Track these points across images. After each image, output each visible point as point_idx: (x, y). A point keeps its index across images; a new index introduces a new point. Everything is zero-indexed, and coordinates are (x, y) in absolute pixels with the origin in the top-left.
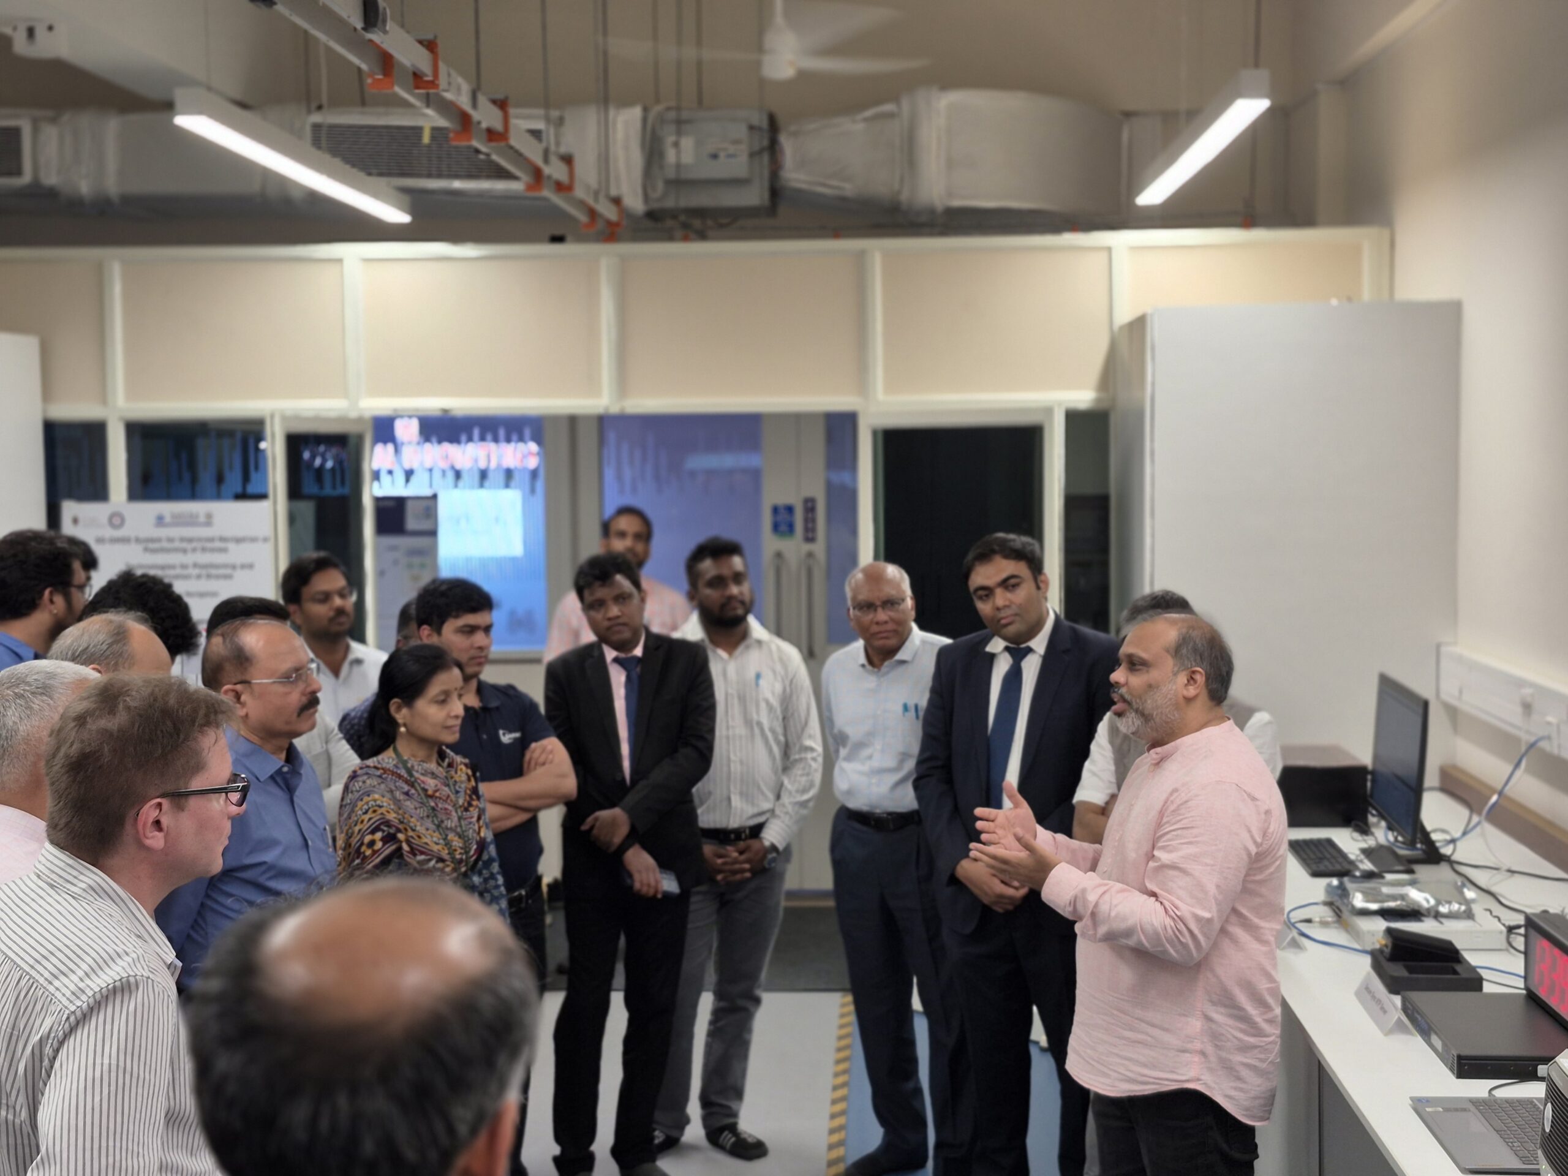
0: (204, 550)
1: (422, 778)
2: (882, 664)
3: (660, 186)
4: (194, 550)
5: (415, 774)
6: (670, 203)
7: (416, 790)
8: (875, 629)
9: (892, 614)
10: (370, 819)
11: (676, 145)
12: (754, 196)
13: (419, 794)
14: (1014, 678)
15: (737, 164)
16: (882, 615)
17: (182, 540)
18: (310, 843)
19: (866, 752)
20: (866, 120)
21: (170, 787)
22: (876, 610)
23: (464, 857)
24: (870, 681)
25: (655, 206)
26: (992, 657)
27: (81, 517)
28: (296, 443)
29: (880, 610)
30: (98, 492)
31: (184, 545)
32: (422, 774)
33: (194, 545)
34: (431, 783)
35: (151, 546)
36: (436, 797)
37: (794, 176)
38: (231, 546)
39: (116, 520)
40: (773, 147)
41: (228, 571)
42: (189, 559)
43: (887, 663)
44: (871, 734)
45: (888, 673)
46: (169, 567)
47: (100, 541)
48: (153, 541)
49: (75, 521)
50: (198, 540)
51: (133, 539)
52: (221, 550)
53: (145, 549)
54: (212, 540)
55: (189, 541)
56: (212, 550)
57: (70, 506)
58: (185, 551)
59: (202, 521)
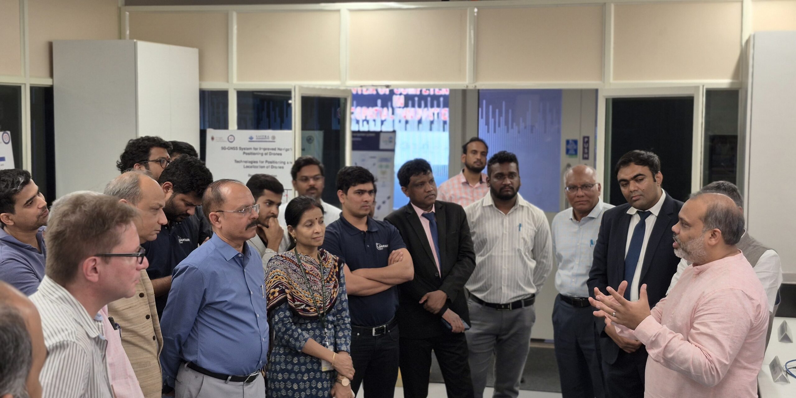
0: (271, 154)
1: (305, 263)
2: (581, 219)
4: (266, 154)
5: (302, 261)
7: (301, 269)
8: (577, 199)
9: (586, 192)
10: (274, 281)
13: (302, 272)
14: (641, 227)
16: (580, 192)
17: (261, 149)
18: (252, 293)
19: (571, 265)
21: (100, 252)
22: (577, 190)
23: (322, 305)
24: (575, 227)
26: (631, 216)
27: (215, 137)
28: (307, 101)
29: (580, 190)
31: (262, 152)
32: (305, 262)
33: (266, 151)
34: (309, 267)
35: (247, 151)
36: (310, 274)
38: (283, 152)
39: (231, 139)
41: (282, 165)
42: (264, 158)
43: (583, 219)
44: (574, 256)
45: (584, 224)
46: (255, 162)
47: (223, 148)
48: (248, 149)
49: (213, 139)
50: (269, 149)
51: (238, 148)
52: (278, 154)
53: (244, 153)
54: (274, 149)
55: (265, 149)
56: (274, 154)
57: (210, 132)
58: (262, 154)
59: (271, 140)
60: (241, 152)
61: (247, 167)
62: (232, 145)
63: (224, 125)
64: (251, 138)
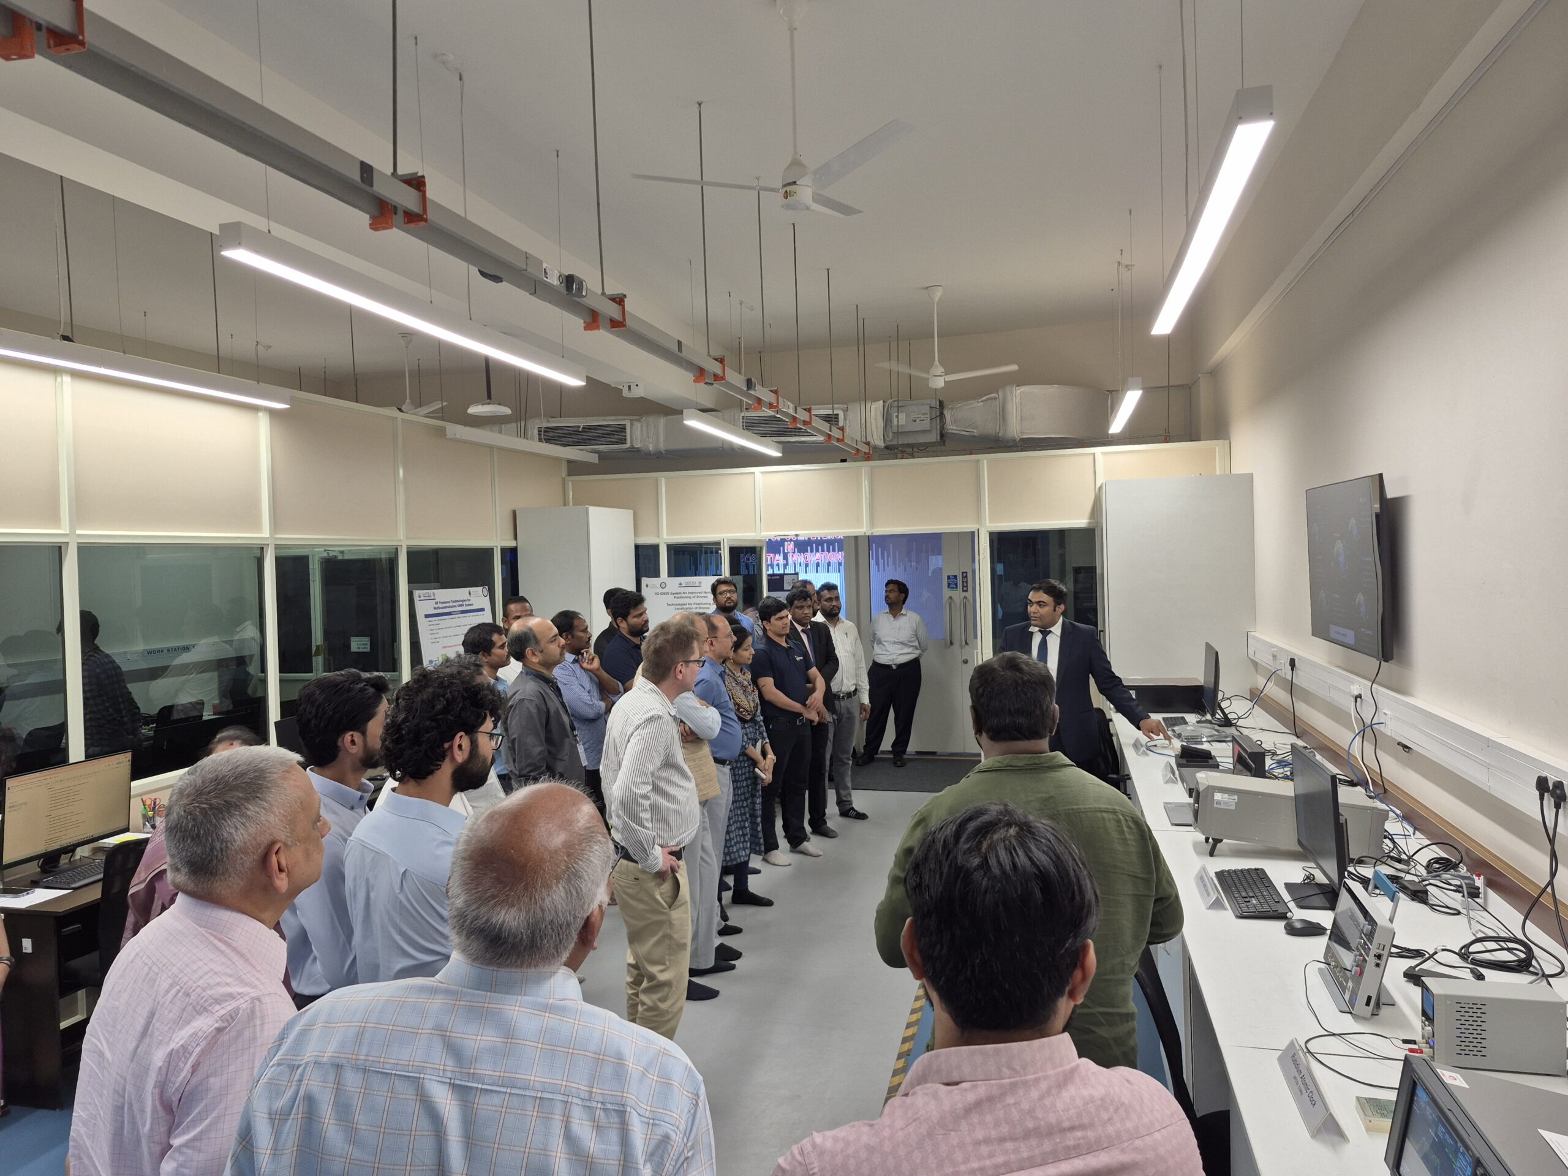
0: (698, 597)
3: (891, 435)
4: (694, 597)
6: (895, 442)
11: (897, 417)
12: (933, 437)
14: (1044, 644)
15: (926, 424)
17: (689, 593)
20: (982, 401)
21: (685, 659)
25: (889, 444)
27: (649, 583)
28: (734, 550)
31: (690, 595)
33: (693, 595)
37: (951, 427)
39: (663, 585)
40: (942, 415)
42: (692, 601)
47: (656, 594)
48: (677, 593)
49: (647, 586)
50: (696, 593)
51: (670, 593)
53: (675, 597)
55: (692, 593)
56: (702, 597)
57: (645, 581)
58: (690, 598)
59: (697, 585)
60: (673, 596)
61: (678, 609)
62: (665, 590)
63: (657, 574)
64: (681, 584)
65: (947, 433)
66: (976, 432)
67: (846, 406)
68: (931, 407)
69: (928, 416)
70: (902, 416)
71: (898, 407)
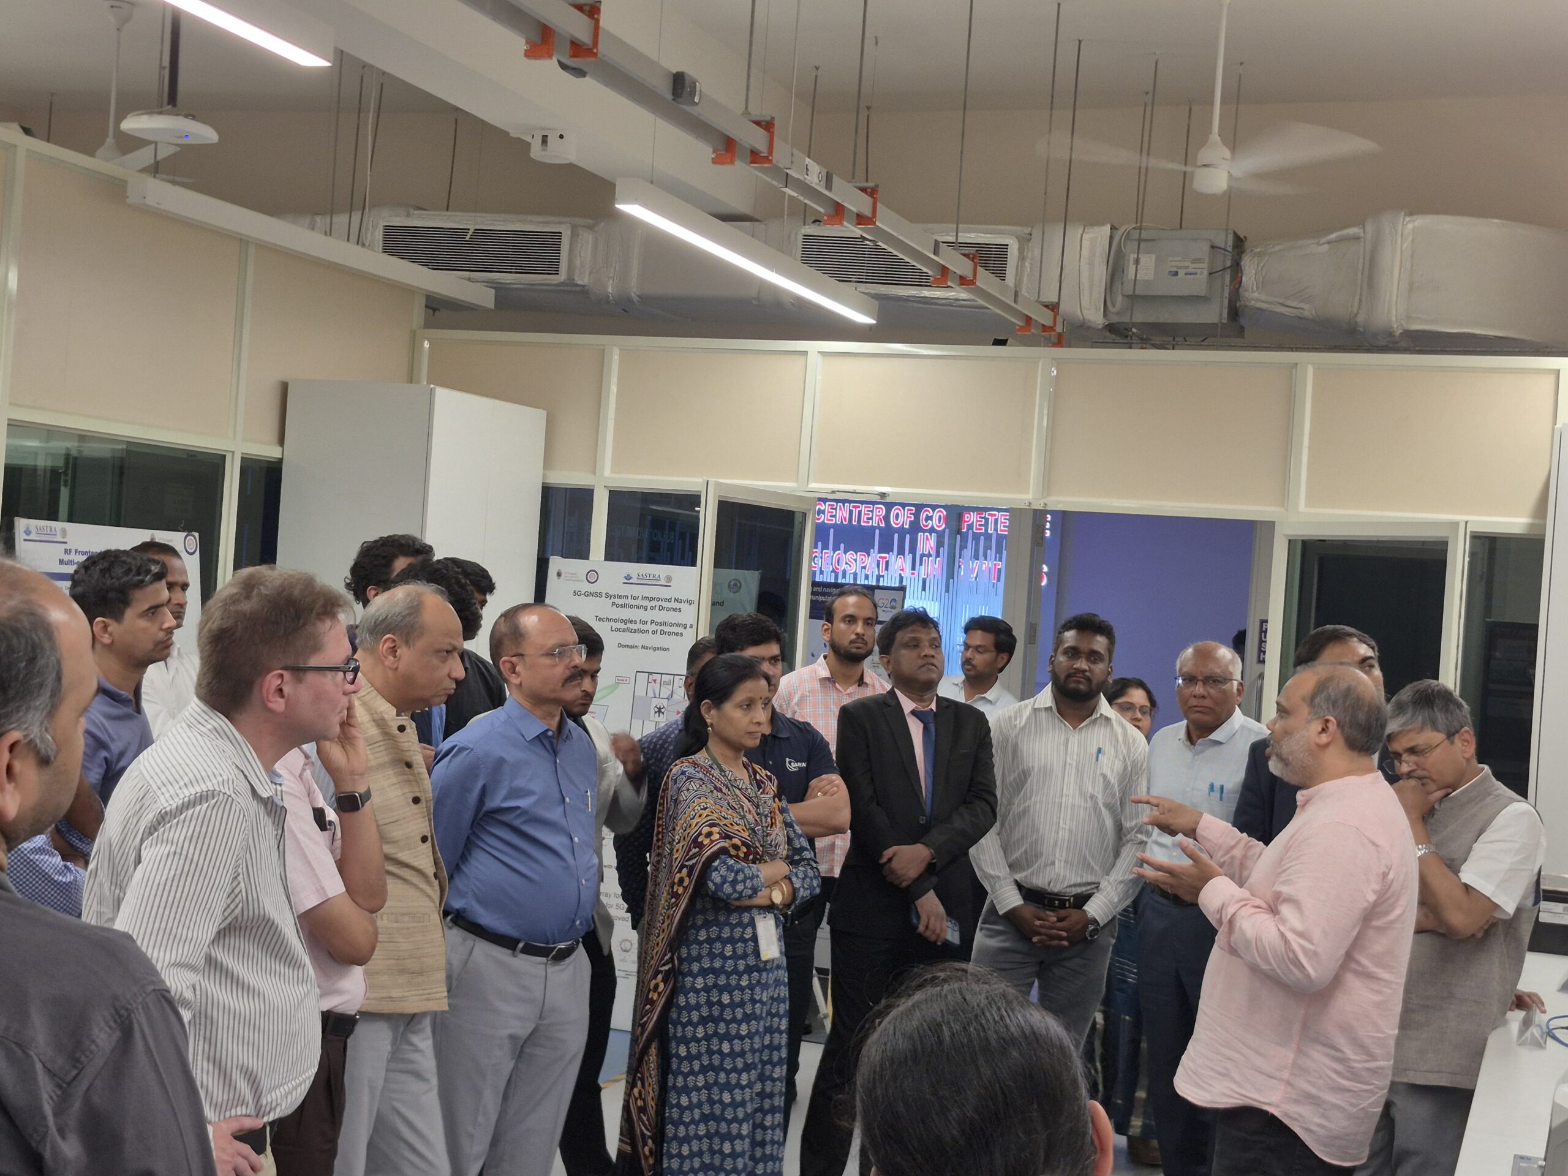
0: (661, 608)
2: (1197, 741)
3: (1119, 299)
4: (652, 608)
6: (1126, 319)
8: (1193, 703)
11: (1137, 262)
12: (1214, 313)
15: (1198, 284)
16: (1202, 690)
17: (644, 598)
18: (567, 800)
20: (1329, 243)
21: (290, 662)
22: (1196, 684)
25: (1115, 319)
27: (563, 572)
29: (1200, 684)
30: (580, 551)
31: (645, 603)
33: (653, 603)
35: (618, 601)
37: (1254, 294)
38: (683, 606)
39: (592, 576)
40: (1236, 268)
41: (680, 630)
42: (648, 616)
43: (1200, 741)
45: (1202, 752)
46: (631, 622)
47: (576, 593)
48: (620, 597)
49: (559, 575)
50: (658, 599)
51: (604, 595)
52: (675, 610)
53: (613, 604)
54: (670, 600)
55: (651, 599)
56: (668, 609)
57: (556, 563)
58: (646, 608)
59: (663, 582)
60: (609, 602)
61: (617, 630)
62: (592, 588)
65: (1246, 306)
66: (1307, 310)
67: (1027, 230)
68: (1213, 247)
69: (1205, 265)
70: (1148, 261)
71: (1140, 240)
